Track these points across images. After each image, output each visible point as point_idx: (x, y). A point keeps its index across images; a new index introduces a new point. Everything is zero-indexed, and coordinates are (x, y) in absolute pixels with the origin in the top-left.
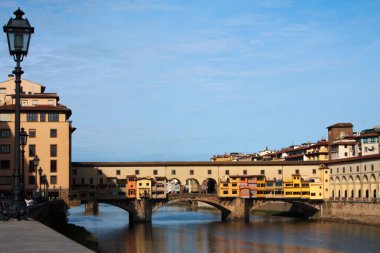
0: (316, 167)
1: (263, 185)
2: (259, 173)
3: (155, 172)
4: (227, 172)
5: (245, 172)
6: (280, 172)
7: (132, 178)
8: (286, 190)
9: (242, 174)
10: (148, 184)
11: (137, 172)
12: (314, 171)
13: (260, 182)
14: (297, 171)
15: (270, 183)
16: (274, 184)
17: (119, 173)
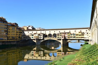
0: (87, 30)
1: (69, 35)
2: (69, 32)
3: (41, 32)
4: (59, 32)
5: (65, 31)
6: (75, 31)
7: (35, 34)
8: (76, 37)
9: (64, 32)
10: (37, 35)
11: (37, 32)
12: (86, 31)
13: (68, 34)
14: (81, 31)
15: (71, 34)
16: (73, 35)
17: (32, 32)
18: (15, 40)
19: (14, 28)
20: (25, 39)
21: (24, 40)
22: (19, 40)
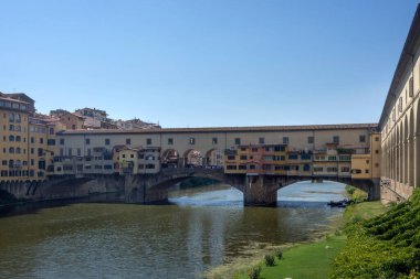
1: (283, 158)
2: (280, 142)
3: (149, 142)
4: (238, 141)
5: (262, 140)
6: (311, 140)
7: (118, 149)
9: (256, 143)
10: (132, 156)
11: (128, 142)
12: (363, 139)
13: (280, 154)
14: (336, 139)
15: (293, 156)
16: (299, 157)
17: (108, 142)
18: (24, 179)
19: (19, 121)
20: (68, 172)
21: (65, 176)
22: (42, 179)
